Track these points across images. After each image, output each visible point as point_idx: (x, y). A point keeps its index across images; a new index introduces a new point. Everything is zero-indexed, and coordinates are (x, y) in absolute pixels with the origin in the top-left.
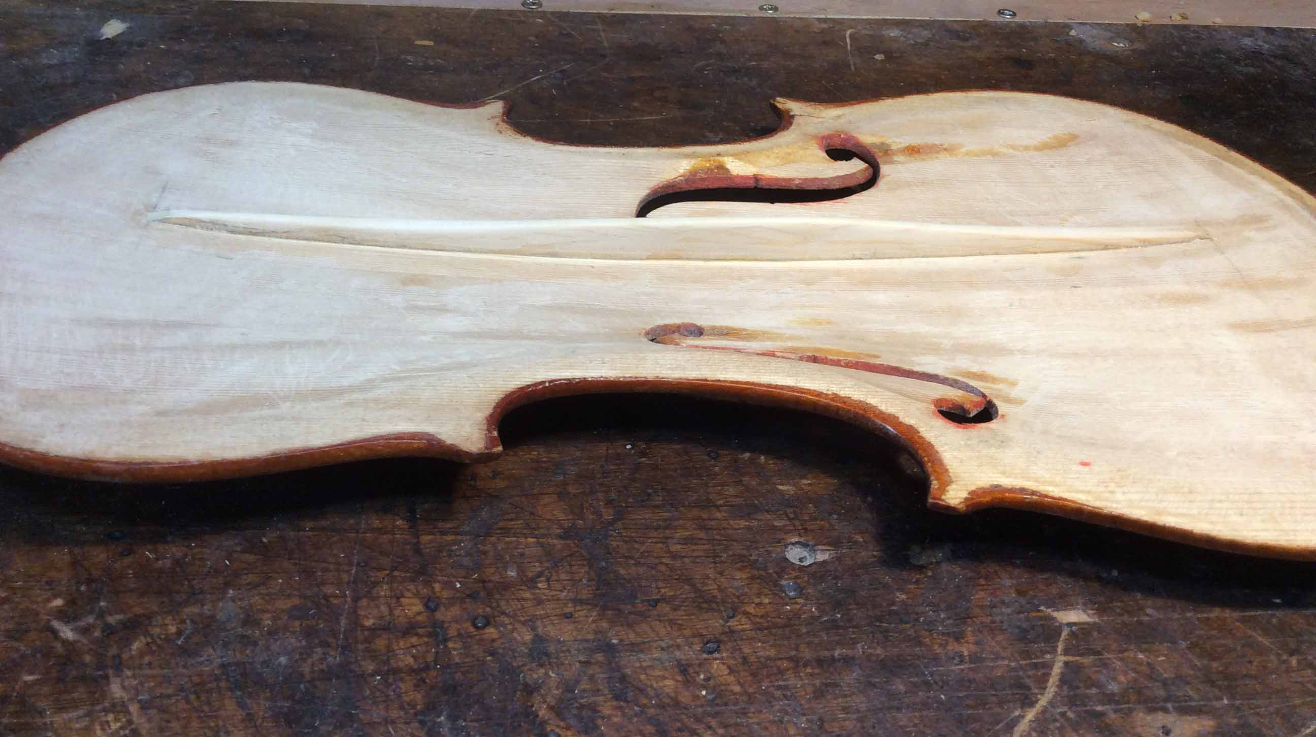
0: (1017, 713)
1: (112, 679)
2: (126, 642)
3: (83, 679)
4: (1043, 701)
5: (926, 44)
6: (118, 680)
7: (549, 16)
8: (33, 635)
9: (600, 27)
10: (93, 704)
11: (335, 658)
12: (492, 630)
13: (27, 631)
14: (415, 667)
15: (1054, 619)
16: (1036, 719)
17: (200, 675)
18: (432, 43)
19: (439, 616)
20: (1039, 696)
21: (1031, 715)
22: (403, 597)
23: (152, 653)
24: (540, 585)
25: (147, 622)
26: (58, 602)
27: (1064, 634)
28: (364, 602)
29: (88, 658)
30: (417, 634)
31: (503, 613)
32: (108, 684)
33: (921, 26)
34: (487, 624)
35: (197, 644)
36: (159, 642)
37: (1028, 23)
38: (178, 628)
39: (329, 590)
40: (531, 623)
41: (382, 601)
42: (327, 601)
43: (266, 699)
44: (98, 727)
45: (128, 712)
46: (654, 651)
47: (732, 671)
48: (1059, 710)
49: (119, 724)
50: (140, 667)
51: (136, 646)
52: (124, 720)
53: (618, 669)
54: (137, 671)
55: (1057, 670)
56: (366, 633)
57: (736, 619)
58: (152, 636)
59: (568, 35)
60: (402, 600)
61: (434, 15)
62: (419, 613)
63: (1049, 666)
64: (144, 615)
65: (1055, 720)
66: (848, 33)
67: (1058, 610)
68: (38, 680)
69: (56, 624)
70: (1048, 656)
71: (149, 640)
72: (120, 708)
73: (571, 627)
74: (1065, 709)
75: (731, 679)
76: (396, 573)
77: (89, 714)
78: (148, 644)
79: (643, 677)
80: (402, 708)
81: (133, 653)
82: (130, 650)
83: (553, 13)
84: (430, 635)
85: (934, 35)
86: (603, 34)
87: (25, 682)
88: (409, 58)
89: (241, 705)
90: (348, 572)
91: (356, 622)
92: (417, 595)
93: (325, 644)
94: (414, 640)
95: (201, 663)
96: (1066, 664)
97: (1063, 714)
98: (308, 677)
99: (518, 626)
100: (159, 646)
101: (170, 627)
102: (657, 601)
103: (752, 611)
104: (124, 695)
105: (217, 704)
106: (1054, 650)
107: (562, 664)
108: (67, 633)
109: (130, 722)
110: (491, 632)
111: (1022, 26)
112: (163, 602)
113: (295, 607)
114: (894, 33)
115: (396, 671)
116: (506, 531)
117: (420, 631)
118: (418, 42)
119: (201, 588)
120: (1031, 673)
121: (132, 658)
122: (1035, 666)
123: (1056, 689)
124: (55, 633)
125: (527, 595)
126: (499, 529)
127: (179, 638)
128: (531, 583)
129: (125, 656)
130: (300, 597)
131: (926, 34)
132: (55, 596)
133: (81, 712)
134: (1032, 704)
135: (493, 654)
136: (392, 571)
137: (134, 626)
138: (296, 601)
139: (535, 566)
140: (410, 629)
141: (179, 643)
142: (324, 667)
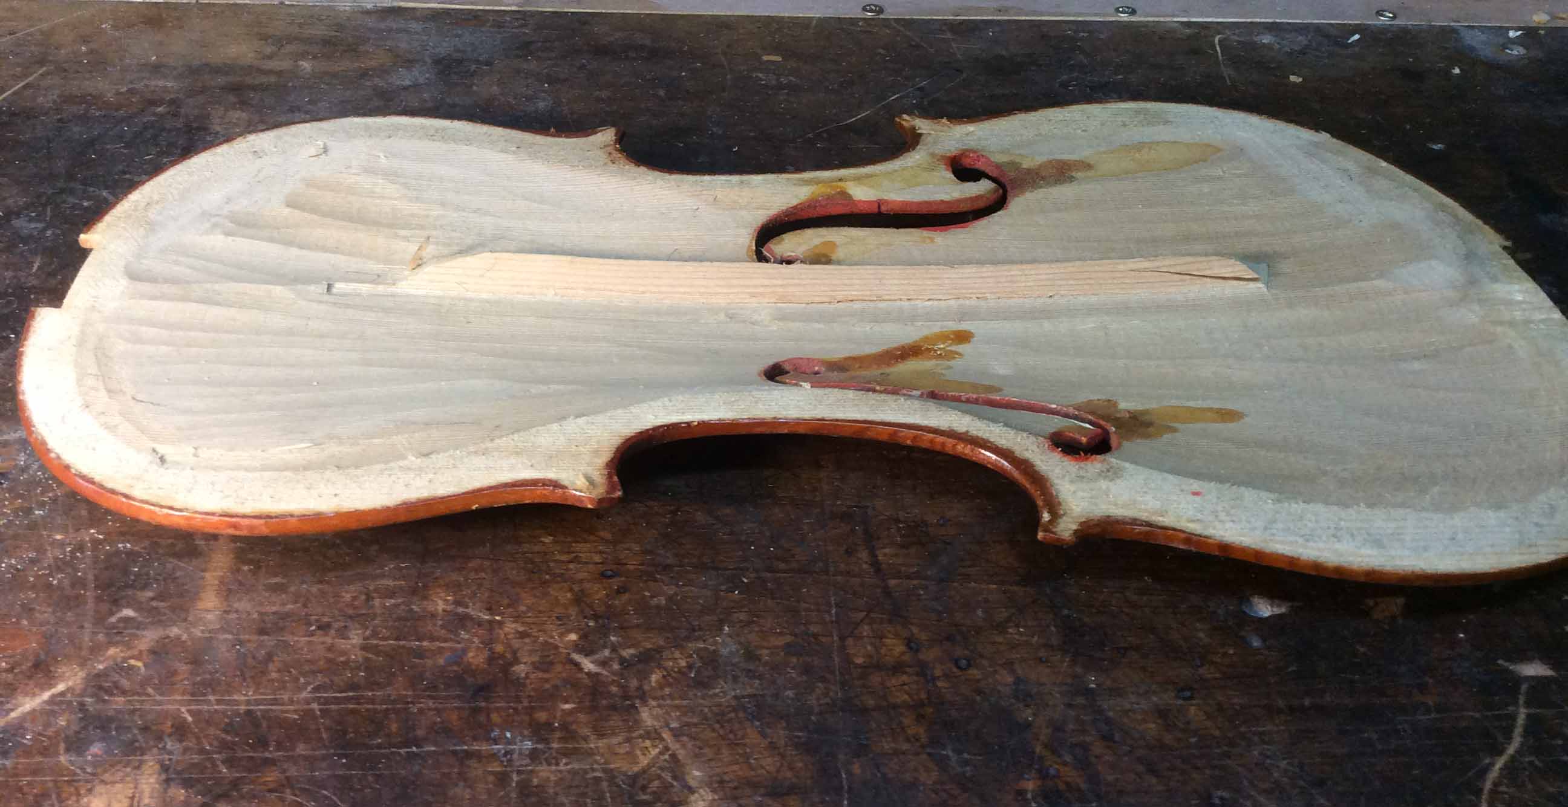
0: (1487, 761)
1: (641, 709)
2: (644, 676)
3: (613, 708)
4: (1511, 750)
5: (1303, 52)
6: (646, 709)
7: (893, 23)
8: (559, 668)
9: (949, 36)
10: (629, 732)
11: (837, 693)
12: (975, 672)
13: (552, 663)
14: (911, 703)
15: (1512, 672)
16: (1505, 767)
17: (719, 705)
18: (779, 59)
19: (921, 656)
20: (1506, 746)
21: (1500, 763)
22: (886, 638)
23: (670, 685)
24: (1010, 630)
25: (658, 656)
26: (573, 637)
27: (1524, 687)
28: (850, 641)
29: (614, 689)
30: (905, 673)
31: (981, 656)
32: (638, 713)
33: (1296, 31)
34: (969, 666)
35: (708, 677)
36: (674, 675)
37: (1410, 27)
38: (687, 662)
39: (814, 629)
40: (1009, 665)
41: (866, 639)
42: (816, 639)
43: (784, 729)
44: (638, 752)
45: (662, 739)
46: (1131, 696)
47: (1209, 716)
48: (1527, 759)
49: (657, 750)
50: (663, 698)
51: (654, 678)
52: (661, 746)
53: (1100, 711)
54: (661, 702)
55: (1521, 720)
56: (859, 670)
57: (1204, 668)
58: (665, 669)
59: (917, 46)
60: (884, 640)
61: (775, 26)
62: (903, 653)
63: (1513, 718)
64: (654, 650)
65: (1525, 769)
66: (1217, 40)
67: (1516, 663)
68: (574, 708)
69: (576, 657)
70: (1511, 708)
71: (665, 673)
72: (653, 735)
73: (1048, 671)
74: (1532, 758)
75: (1209, 724)
76: (873, 615)
77: (628, 740)
78: (664, 676)
79: (1125, 720)
80: (908, 740)
81: (653, 684)
82: (650, 682)
83: (897, 20)
84: (917, 674)
85: (1309, 41)
86: (954, 45)
87: (563, 710)
88: (760, 75)
89: (764, 735)
90: (829, 612)
91: (847, 660)
92: (897, 635)
93: (823, 679)
94: (905, 678)
95: (716, 695)
96: (1528, 716)
97: (1531, 763)
98: (817, 710)
99: (997, 668)
100: (675, 679)
101: (680, 661)
102: (1126, 649)
103: (1219, 660)
104: (656, 723)
105: (740, 733)
106: (1516, 703)
107: (1047, 705)
108: (588, 665)
109: (667, 749)
110: (974, 673)
111: (1405, 30)
112: (668, 638)
113: (788, 645)
114: (1266, 39)
115: (895, 707)
116: (967, 577)
117: (908, 670)
118: (765, 58)
119: (699, 625)
120: (1497, 724)
121: (653, 689)
122: (1498, 718)
123: (1522, 740)
124: (577, 665)
125: (1000, 639)
126: (959, 575)
127: (691, 672)
128: (1001, 628)
129: (646, 687)
130: (791, 635)
131: (1302, 39)
132: (570, 631)
133: (620, 739)
134: (1500, 753)
135: (979, 692)
136: (869, 612)
137: (648, 659)
138: (789, 639)
139: (1001, 612)
140: (897, 668)
141: (693, 675)
142: (828, 700)
